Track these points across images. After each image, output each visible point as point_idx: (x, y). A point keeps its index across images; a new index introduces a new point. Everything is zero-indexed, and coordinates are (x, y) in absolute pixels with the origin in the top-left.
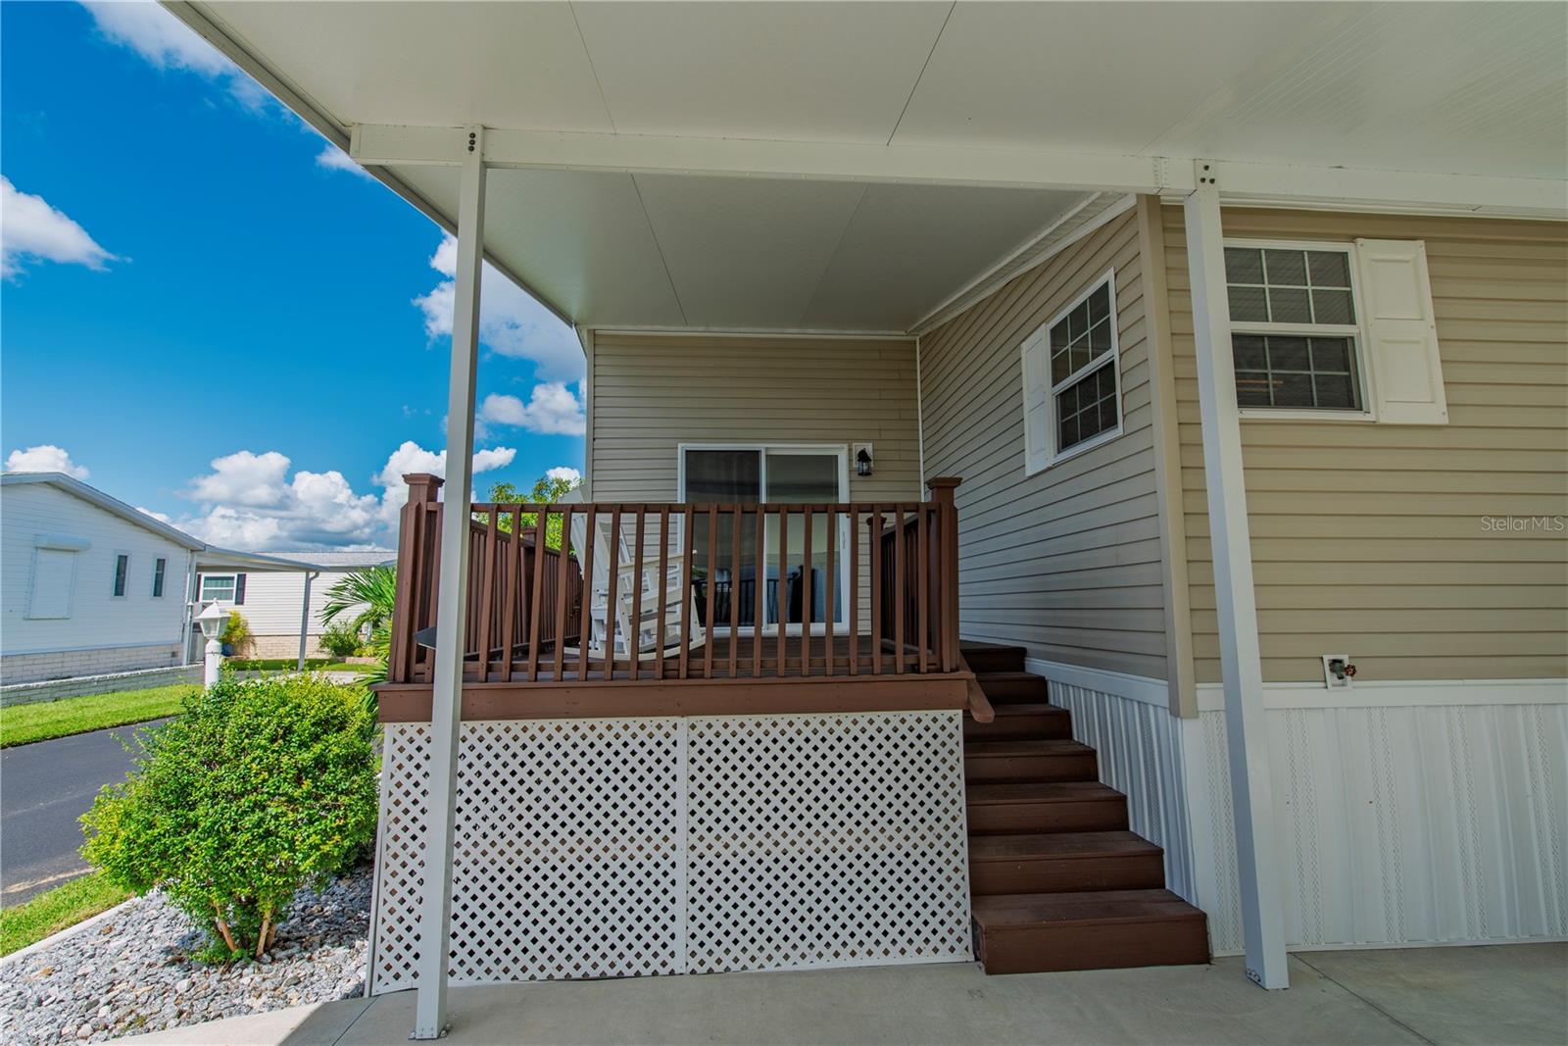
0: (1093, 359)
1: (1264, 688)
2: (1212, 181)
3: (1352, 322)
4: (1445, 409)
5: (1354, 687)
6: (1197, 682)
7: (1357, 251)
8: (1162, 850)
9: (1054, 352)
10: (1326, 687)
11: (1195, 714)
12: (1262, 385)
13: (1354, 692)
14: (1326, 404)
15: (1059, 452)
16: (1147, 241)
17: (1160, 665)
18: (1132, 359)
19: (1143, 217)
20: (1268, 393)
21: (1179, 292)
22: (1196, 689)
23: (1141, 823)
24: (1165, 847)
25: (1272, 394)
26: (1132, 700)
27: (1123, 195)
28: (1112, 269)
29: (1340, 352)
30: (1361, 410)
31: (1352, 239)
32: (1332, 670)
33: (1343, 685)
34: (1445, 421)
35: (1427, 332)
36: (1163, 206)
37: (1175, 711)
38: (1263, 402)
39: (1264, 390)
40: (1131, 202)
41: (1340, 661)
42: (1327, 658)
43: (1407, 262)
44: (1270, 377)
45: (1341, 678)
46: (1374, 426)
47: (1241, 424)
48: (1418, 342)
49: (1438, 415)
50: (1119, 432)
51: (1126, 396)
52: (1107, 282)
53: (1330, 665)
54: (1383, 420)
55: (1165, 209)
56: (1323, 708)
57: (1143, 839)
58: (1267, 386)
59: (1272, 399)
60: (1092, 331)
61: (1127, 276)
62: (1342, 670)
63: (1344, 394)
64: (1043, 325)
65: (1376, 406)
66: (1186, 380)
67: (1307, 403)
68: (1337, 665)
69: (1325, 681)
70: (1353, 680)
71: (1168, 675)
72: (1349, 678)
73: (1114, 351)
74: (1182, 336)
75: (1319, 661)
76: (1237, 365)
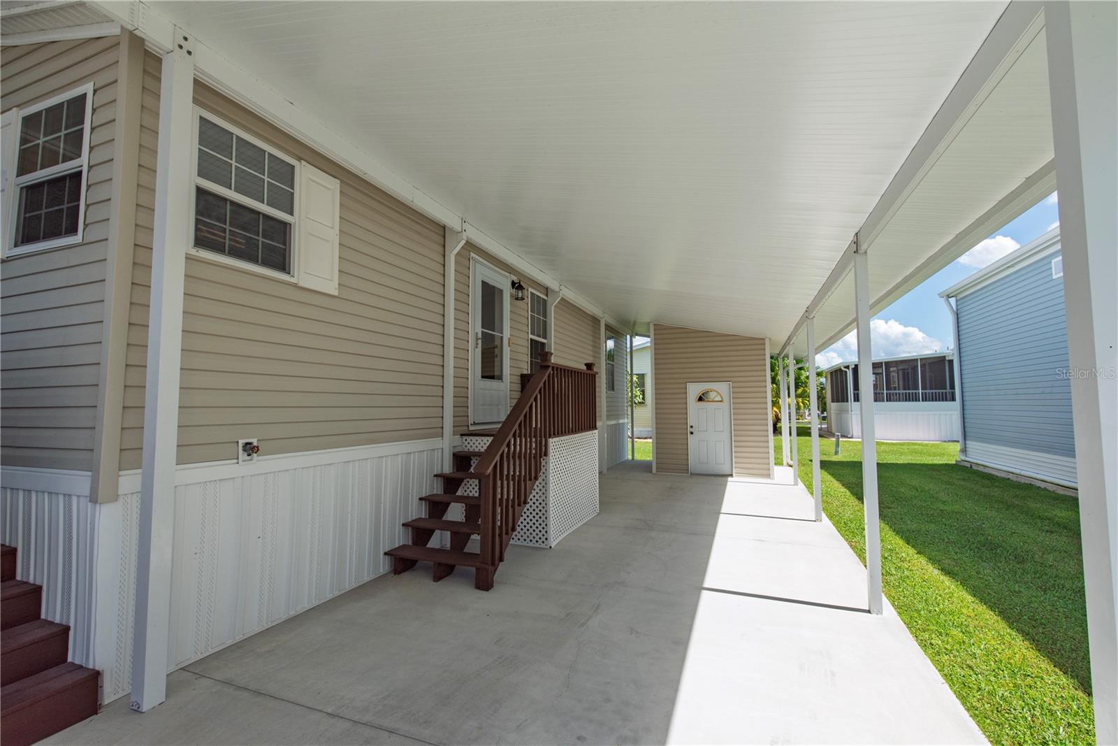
0: (63, 162)
1: (177, 470)
2: (189, 53)
3: (291, 213)
4: (337, 286)
5: (258, 461)
6: (120, 470)
7: (301, 167)
8: (69, 627)
9: (24, 141)
10: (238, 463)
11: (115, 498)
12: (220, 236)
13: (259, 464)
14: (266, 263)
15: (16, 246)
16: (125, 71)
17: (86, 459)
18: (99, 174)
19: (124, 48)
20: (225, 243)
21: (148, 129)
22: (119, 476)
23: (52, 610)
24: (72, 625)
25: (227, 245)
26: (58, 494)
27: (109, 20)
28: (92, 83)
29: (282, 231)
30: (289, 274)
31: (300, 159)
32: (244, 450)
33: (251, 460)
34: (336, 293)
35: (334, 235)
36: (145, 49)
37: (94, 499)
38: (218, 248)
39: (223, 241)
40: (117, 31)
41: (250, 444)
42: (242, 442)
43: (329, 189)
44: (228, 232)
45: (249, 455)
46: (295, 286)
47: (186, 258)
48: (329, 241)
49: (332, 289)
50: (78, 238)
51: (90, 208)
52: (86, 94)
53: (243, 447)
54: (302, 284)
55: (147, 54)
56: (234, 478)
57: (53, 623)
58: (225, 238)
59: (227, 248)
60: (65, 135)
61: (103, 97)
62: (250, 449)
63: (280, 260)
64: (14, 109)
65: (299, 275)
66: (145, 208)
67: (253, 259)
68: (248, 446)
69: (238, 458)
70: (258, 456)
71: (92, 467)
72: (255, 455)
73: (84, 161)
74: (146, 169)
75: (236, 444)
76: (198, 212)
